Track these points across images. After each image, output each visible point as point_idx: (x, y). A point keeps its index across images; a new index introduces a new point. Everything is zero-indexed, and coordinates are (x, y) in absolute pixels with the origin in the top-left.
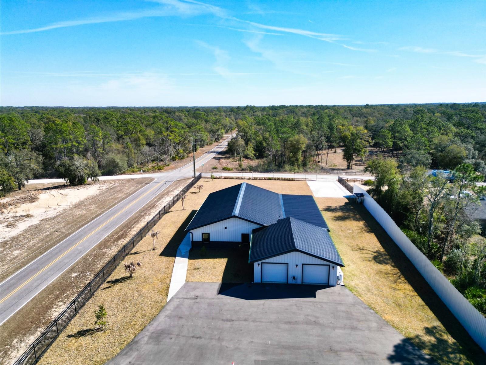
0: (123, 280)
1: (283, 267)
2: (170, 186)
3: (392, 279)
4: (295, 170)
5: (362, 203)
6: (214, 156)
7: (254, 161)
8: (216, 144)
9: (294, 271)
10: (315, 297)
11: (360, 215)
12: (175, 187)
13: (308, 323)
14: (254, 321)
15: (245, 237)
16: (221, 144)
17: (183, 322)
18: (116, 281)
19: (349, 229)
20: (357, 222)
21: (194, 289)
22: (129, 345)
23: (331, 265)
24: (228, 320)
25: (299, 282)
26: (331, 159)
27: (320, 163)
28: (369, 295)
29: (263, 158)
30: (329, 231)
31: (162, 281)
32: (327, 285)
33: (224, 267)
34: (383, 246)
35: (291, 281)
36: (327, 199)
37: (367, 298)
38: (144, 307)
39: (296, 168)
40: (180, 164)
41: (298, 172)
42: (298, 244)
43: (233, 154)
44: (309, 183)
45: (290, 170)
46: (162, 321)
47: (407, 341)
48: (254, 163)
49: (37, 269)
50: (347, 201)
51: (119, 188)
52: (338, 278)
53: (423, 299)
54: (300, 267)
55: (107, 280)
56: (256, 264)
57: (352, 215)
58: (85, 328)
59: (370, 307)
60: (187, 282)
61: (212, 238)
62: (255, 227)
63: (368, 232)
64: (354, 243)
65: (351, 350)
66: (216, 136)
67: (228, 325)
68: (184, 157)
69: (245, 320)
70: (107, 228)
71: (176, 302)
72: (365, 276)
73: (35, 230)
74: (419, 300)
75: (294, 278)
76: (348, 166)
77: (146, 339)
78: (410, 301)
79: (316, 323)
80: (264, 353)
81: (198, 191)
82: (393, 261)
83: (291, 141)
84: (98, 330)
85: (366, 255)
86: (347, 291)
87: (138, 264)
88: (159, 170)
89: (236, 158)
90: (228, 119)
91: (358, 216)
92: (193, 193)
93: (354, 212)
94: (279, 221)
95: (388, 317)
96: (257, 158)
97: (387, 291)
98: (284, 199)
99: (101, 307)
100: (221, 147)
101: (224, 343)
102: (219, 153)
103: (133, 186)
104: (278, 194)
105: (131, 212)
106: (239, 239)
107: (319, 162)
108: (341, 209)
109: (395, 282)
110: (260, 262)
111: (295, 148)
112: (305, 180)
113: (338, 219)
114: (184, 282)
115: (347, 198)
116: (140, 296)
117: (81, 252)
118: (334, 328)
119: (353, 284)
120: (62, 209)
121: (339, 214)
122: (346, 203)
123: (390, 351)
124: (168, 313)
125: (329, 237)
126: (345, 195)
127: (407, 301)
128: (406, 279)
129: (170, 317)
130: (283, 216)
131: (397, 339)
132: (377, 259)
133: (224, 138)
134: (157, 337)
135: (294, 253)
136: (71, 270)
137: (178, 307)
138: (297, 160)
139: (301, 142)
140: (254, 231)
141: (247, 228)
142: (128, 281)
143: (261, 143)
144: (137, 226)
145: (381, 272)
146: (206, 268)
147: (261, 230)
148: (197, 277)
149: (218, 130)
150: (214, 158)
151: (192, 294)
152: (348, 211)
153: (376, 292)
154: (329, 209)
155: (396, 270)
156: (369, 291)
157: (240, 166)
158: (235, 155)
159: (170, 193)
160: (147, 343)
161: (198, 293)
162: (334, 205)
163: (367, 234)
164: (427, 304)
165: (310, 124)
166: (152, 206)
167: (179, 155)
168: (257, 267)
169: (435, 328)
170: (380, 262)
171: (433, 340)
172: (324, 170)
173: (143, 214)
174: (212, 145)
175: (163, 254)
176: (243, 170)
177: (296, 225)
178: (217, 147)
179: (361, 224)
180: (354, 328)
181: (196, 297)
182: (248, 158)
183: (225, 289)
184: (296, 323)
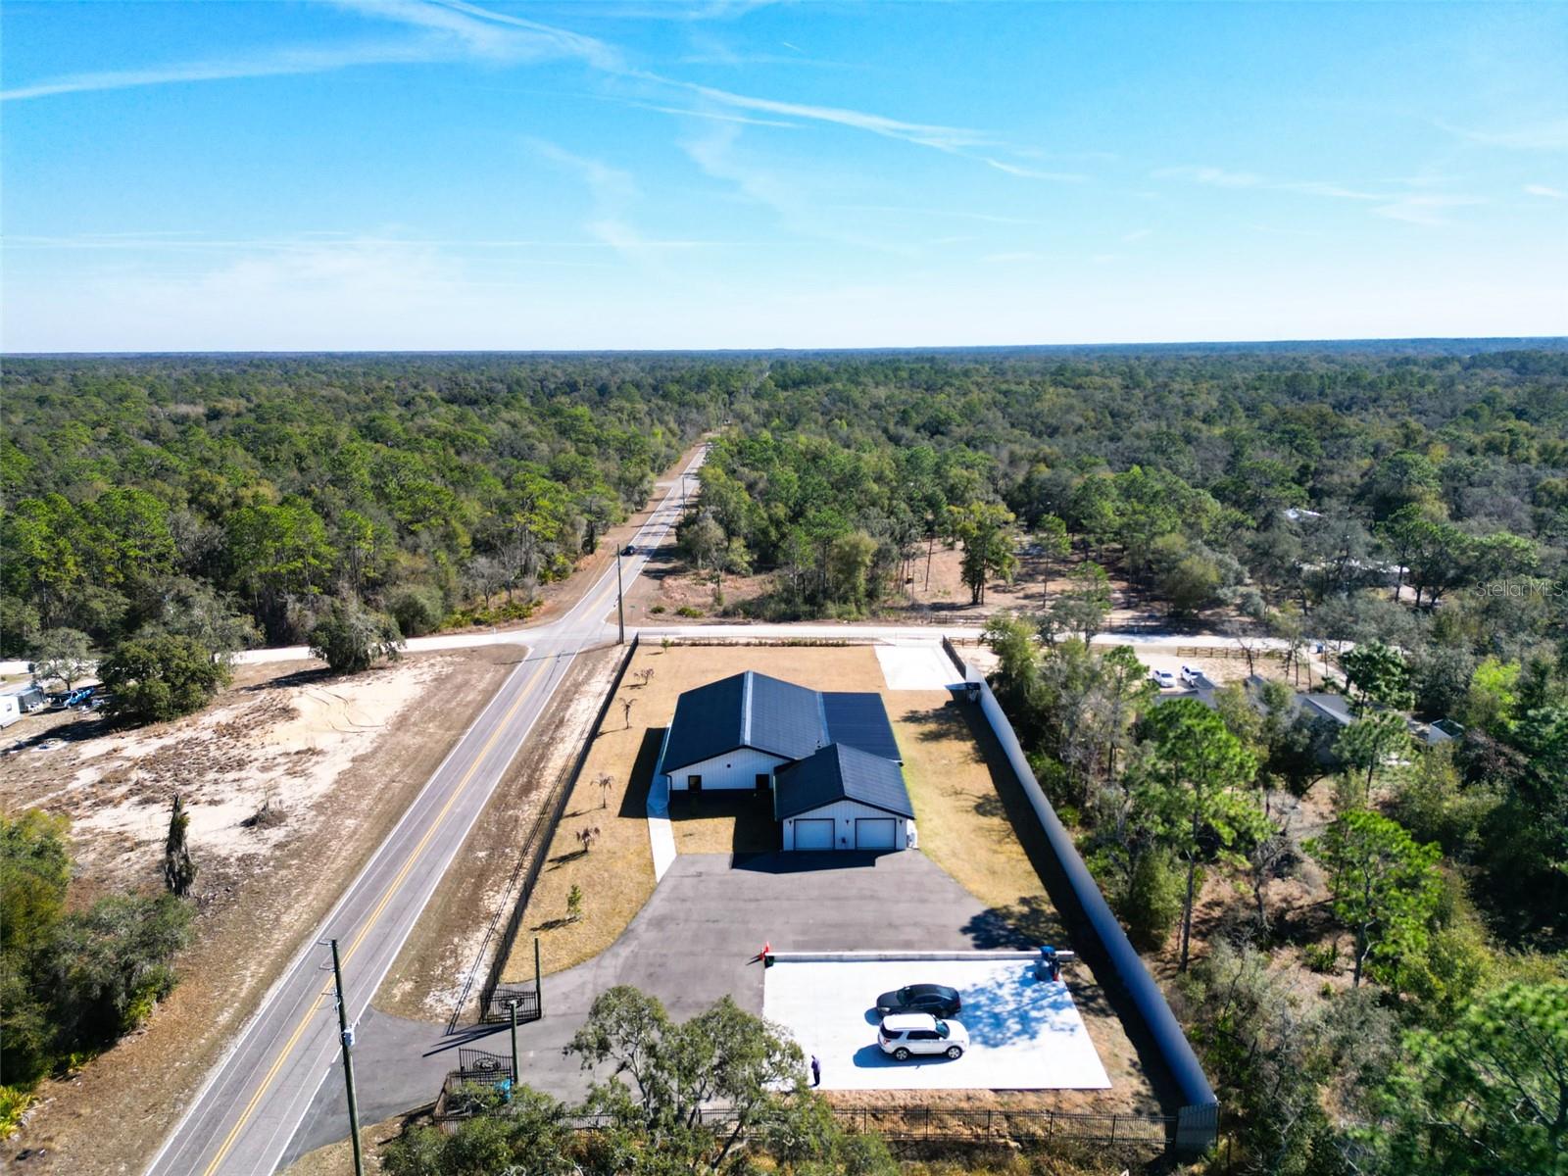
0: (573, 856)
1: (828, 824)
2: (572, 669)
3: (995, 838)
4: (849, 613)
5: (978, 701)
6: (643, 566)
7: (748, 581)
8: (635, 519)
9: (845, 830)
10: (873, 865)
11: (971, 729)
12: (585, 672)
13: (863, 898)
14: (788, 899)
15: (762, 780)
16: (652, 519)
17: (688, 904)
18: (564, 859)
19: (943, 758)
20: (962, 743)
21: (693, 863)
22: (622, 934)
23: (898, 818)
24: (750, 900)
25: (851, 846)
26: (940, 572)
27: (909, 587)
28: (953, 860)
29: (771, 570)
30: (901, 764)
31: (639, 854)
32: (894, 850)
33: (731, 831)
34: (997, 788)
35: (839, 846)
36: (913, 694)
37: (949, 864)
38: (627, 891)
39: (853, 608)
40: (564, 597)
41: (856, 620)
42: (849, 788)
43: (694, 561)
44: (880, 652)
45: (840, 616)
46: (657, 906)
47: (992, 912)
48: (749, 587)
49: (406, 850)
50: (950, 698)
51: (459, 679)
52: (908, 838)
53: (1033, 865)
54: (852, 824)
55: (548, 858)
56: (786, 823)
57: (955, 728)
58: (550, 920)
59: (951, 876)
60: (679, 855)
61: (706, 785)
62: (780, 762)
63: (977, 762)
64: (947, 783)
65: (916, 924)
66: (637, 497)
67: (753, 905)
68: (565, 571)
69: (776, 899)
70: (487, 772)
71: (670, 883)
72: (954, 834)
73: (353, 778)
74: (1028, 866)
75: (844, 840)
76: (975, 597)
77: (643, 927)
78: (1013, 867)
79: (872, 897)
80: (804, 933)
81: (642, 681)
82: (1006, 812)
83: (840, 547)
84: (570, 920)
85: (964, 803)
86: (921, 856)
87: (597, 831)
88: (520, 617)
89: (704, 573)
90: (659, 430)
91: (965, 731)
92: (633, 687)
93: (959, 722)
94: (820, 752)
95: (973, 887)
96: (756, 572)
97: (982, 855)
98: (826, 704)
99: (575, 889)
100: (654, 529)
101: (750, 926)
102: (657, 554)
103: (488, 671)
104: (813, 693)
105: (516, 736)
106: (751, 784)
107: (909, 581)
108: (938, 716)
109: (999, 842)
110: (792, 819)
111: (849, 563)
112: (872, 642)
113: (930, 737)
114: (674, 855)
115: (952, 691)
116: (611, 877)
117: (464, 817)
118: (897, 902)
119: (931, 846)
120: (374, 735)
121: (931, 727)
122: (947, 703)
123: (966, 922)
124: (663, 895)
125: (899, 776)
126: (950, 683)
127: (1008, 867)
128: (1018, 837)
129: (668, 900)
130: (825, 742)
131: (978, 909)
132: (982, 808)
133: (655, 496)
134: (659, 923)
135: (842, 803)
136: (470, 847)
137: (675, 888)
138: (854, 588)
139: (862, 547)
140: (778, 770)
141: (766, 765)
142: (585, 858)
143: (765, 532)
144: (551, 765)
145: (981, 828)
146: (704, 834)
147: (788, 768)
148: (692, 846)
149: (641, 479)
150: (646, 573)
151: (692, 870)
152: (947, 721)
153: (965, 857)
154: (913, 718)
155: (1009, 825)
156: (954, 854)
157: (718, 600)
158: (700, 562)
159: (583, 689)
160: (647, 930)
161: (700, 868)
162: (924, 707)
163: (974, 765)
164: (1037, 870)
165: (887, 472)
166: (555, 723)
167: (555, 568)
168: (788, 827)
169: (1035, 898)
170: (984, 814)
171: (1025, 909)
172: (916, 611)
173: (546, 739)
174: (628, 524)
175: (623, 813)
176: (726, 615)
177: (846, 758)
178: (643, 530)
179: (968, 746)
180: (923, 901)
181: (700, 875)
182: (732, 573)
183: (740, 861)
184: (846, 898)
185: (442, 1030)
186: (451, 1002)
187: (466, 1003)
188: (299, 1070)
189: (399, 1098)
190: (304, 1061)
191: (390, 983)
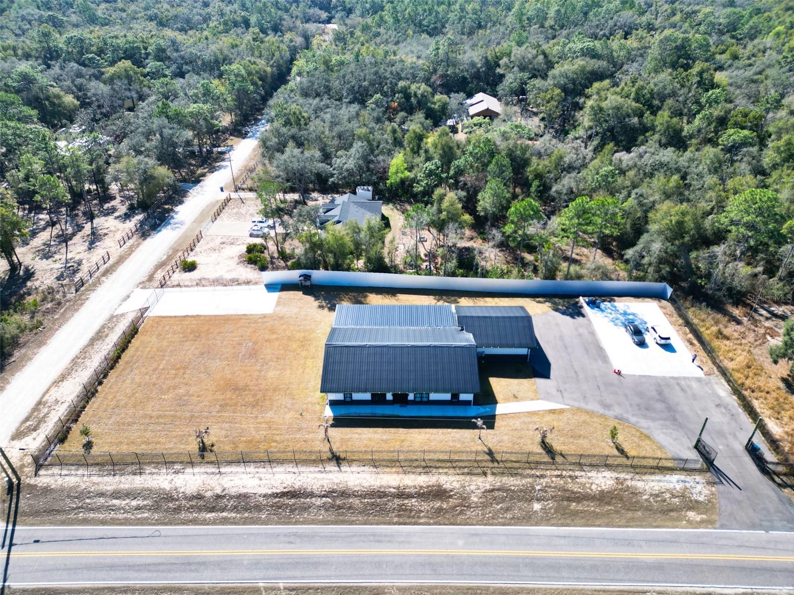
21: (547, 393)
50: (297, 292)
122: (306, 294)
137: (573, 399)
146: (512, 390)
162: (313, 303)
183: (541, 375)
185: (721, 487)
186: (699, 487)
187: (697, 480)
188: (780, 546)
189: (772, 494)
190: (772, 546)
191: (691, 524)
